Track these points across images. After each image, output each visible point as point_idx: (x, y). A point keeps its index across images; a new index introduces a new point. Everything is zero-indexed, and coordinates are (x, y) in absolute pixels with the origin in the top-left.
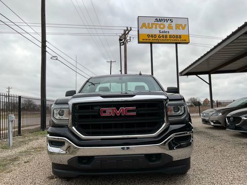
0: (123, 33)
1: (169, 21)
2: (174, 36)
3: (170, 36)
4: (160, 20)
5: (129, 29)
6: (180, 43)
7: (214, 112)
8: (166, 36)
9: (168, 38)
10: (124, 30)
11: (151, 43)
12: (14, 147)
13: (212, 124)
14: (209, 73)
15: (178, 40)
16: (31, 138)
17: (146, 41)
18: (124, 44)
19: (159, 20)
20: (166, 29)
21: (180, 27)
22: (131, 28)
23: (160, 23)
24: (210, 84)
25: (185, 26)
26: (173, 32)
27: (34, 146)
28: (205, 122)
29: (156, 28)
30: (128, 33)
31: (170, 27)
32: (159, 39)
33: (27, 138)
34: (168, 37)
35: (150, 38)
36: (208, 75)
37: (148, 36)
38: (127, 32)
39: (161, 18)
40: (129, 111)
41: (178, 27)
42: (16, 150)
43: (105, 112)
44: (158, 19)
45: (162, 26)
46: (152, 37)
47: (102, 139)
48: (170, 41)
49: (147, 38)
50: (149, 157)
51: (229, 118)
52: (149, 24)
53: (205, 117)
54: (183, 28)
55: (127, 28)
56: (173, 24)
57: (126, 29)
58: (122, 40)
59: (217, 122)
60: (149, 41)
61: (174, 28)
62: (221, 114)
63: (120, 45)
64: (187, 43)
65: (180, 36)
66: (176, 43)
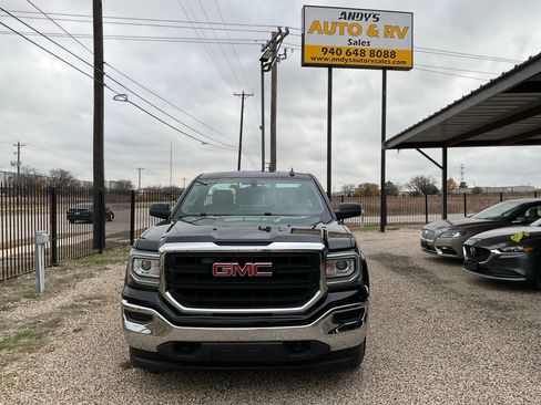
0: (270, 38)
1: (371, 19)
2: (379, 53)
3: (372, 52)
4: (352, 16)
5: (284, 31)
6: (391, 68)
7: (444, 230)
8: (363, 52)
9: (367, 57)
10: (273, 33)
11: (330, 67)
12: (49, 293)
13: (440, 253)
14: (444, 145)
15: (389, 62)
16: (78, 272)
17: (320, 62)
18: (272, 68)
19: (349, 15)
20: (364, 37)
21: (395, 34)
22: (287, 29)
23: (351, 21)
24: (444, 168)
25: (406, 31)
26: (378, 44)
27: (87, 293)
28: (427, 246)
29: (342, 33)
30: (281, 40)
31: (372, 32)
32: (346, 57)
33: (70, 274)
34: (368, 53)
35: (329, 55)
36: (441, 149)
37: (324, 50)
38: (279, 37)
39: (353, 12)
40: (260, 269)
41: (389, 31)
42: (53, 300)
43: (220, 270)
44: (348, 12)
45: (355, 30)
46: (333, 53)
47: (215, 314)
48: (370, 63)
49: (321, 55)
50: (290, 346)
51: (468, 247)
52: (326, 23)
53: (426, 237)
54: (402, 35)
55: (279, 28)
56: (380, 26)
57: (277, 31)
58: (267, 60)
59: (449, 250)
60: (326, 62)
61: (381, 33)
62: (458, 234)
63: (263, 71)
64: (408, 69)
65: (393, 53)
66: (385, 69)
